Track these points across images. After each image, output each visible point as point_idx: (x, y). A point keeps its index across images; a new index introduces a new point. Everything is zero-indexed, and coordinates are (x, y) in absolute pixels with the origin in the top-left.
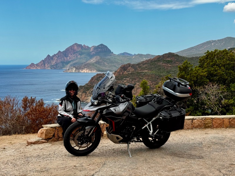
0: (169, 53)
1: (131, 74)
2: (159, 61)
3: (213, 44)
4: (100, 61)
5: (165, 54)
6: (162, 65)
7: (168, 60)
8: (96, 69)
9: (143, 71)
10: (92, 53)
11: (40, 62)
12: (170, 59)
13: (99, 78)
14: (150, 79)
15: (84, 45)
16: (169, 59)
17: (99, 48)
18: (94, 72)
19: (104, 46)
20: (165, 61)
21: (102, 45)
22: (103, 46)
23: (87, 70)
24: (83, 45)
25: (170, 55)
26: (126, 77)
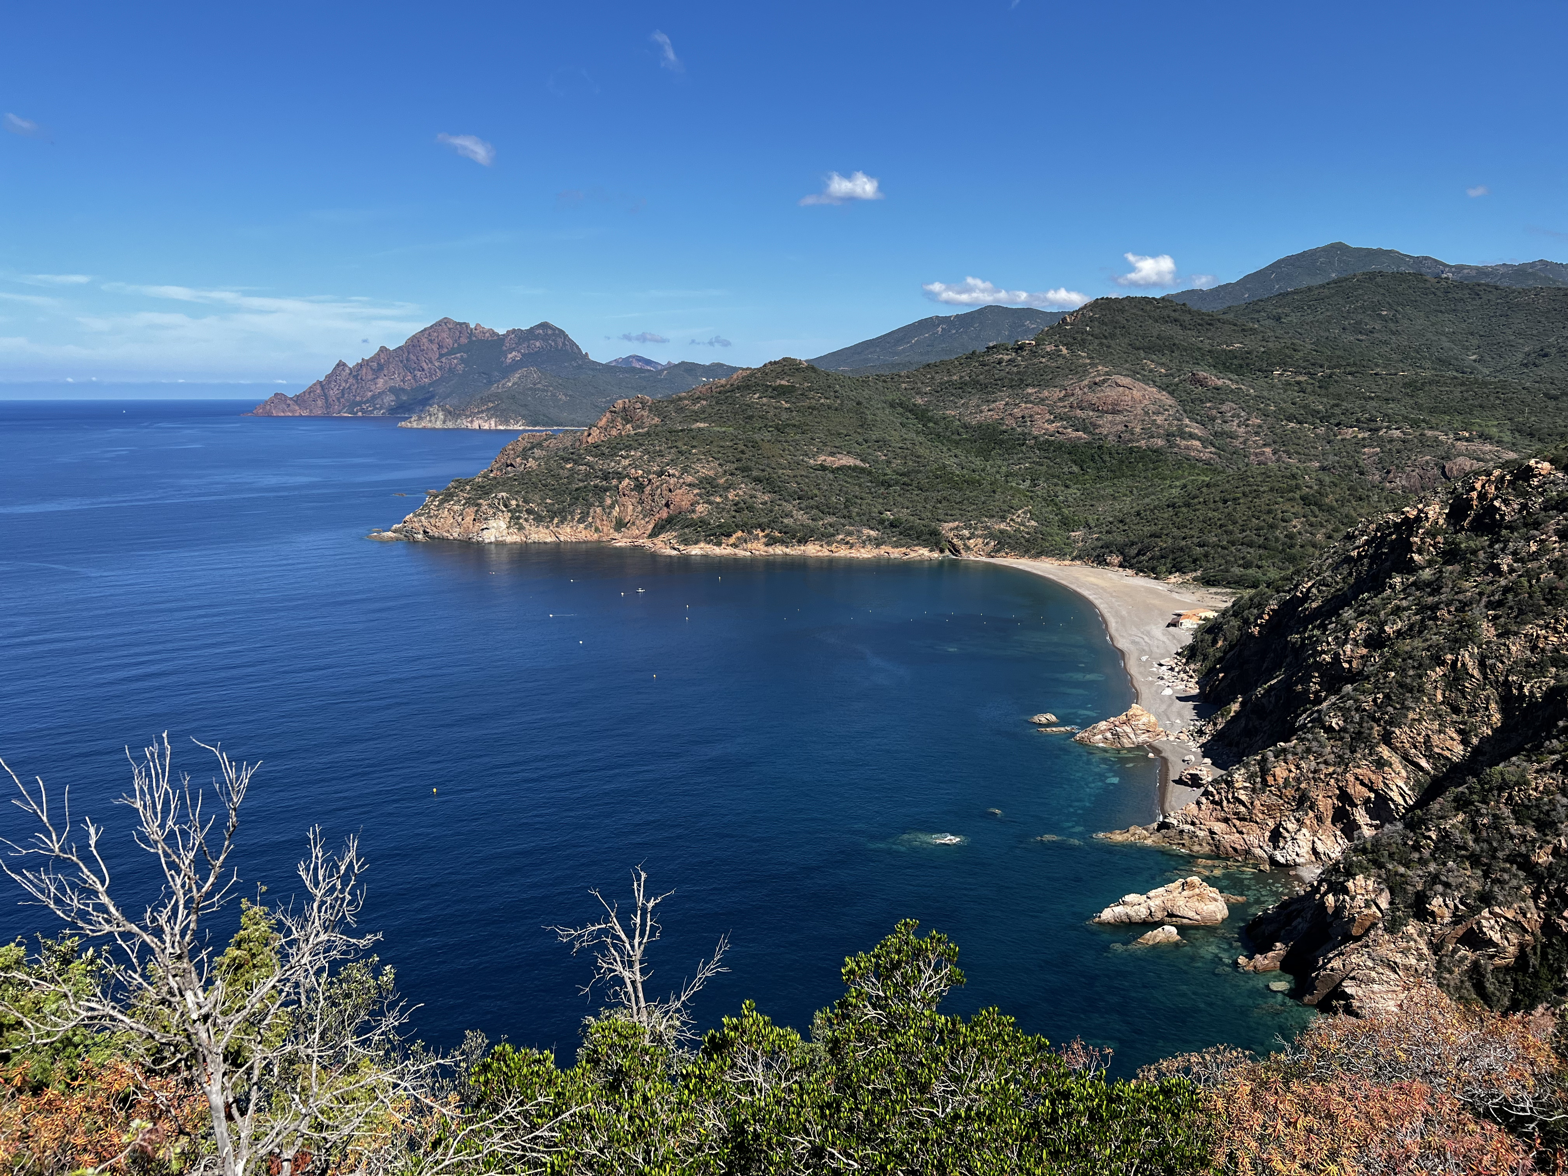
0: (785, 359)
1: (648, 433)
2: (748, 387)
3: (940, 329)
4: (539, 386)
5: (770, 363)
6: (757, 403)
7: (781, 386)
8: (523, 417)
9: (693, 427)
10: (510, 356)
11: (311, 390)
12: (788, 382)
13: (532, 448)
14: (715, 455)
15: (478, 325)
16: (783, 382)
17: (537, 338)
18: (517, 427)
19: (554, 329)
20: (770, 390)
21: (544, 326)
22: (550, 332)
23: (489, 418)
24: (472, 326)
25: (788, 366)
26: (629, 448)
